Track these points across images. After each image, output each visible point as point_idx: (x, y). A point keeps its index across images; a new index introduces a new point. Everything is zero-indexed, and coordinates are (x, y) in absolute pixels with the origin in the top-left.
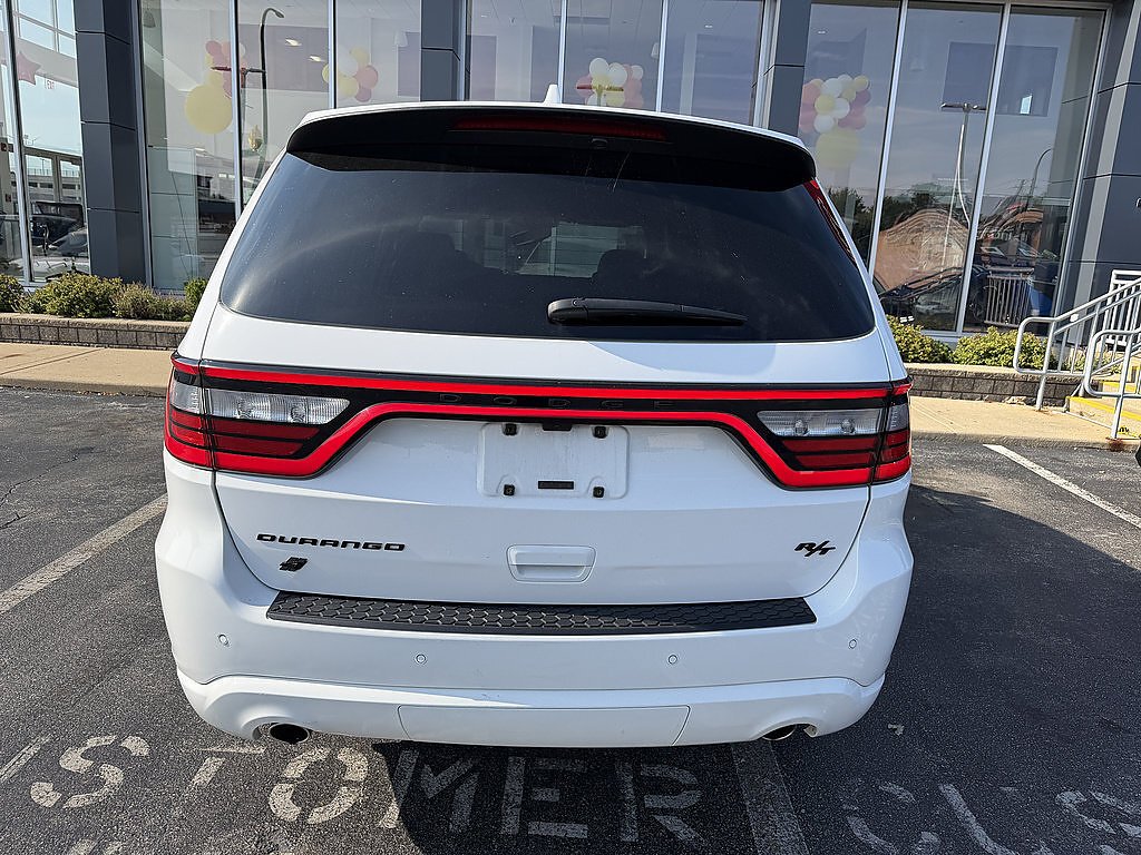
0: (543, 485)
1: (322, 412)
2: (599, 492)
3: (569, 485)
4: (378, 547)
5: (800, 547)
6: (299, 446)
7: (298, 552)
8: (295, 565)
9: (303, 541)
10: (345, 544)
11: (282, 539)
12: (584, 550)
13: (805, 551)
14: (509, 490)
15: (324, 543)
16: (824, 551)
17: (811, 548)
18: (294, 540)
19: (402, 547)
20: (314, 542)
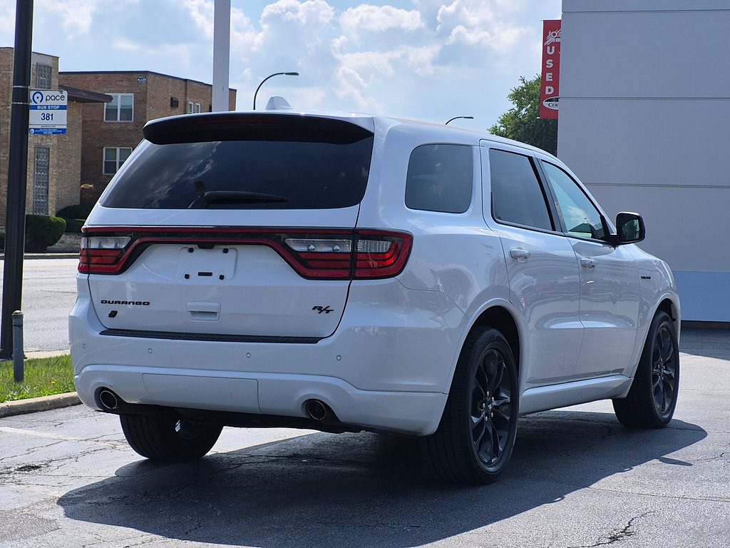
0: (200, 274)
1: (122, 243)
2: (222, 277)
3: (210, 274)
4: (140, 303)
5: (314, 308)
7: (114, 308)
8: (113, 314)
9: (116, 302)
10: (129, 303)
11: (109, 302)
12: (216, 304)
13: (316, 310)
14: (187, 277)
15: (123, 303)
16: (328, 312)
17: (320, 309)
18: (113, 302)
19: (148, 303)
20: (119, 303)
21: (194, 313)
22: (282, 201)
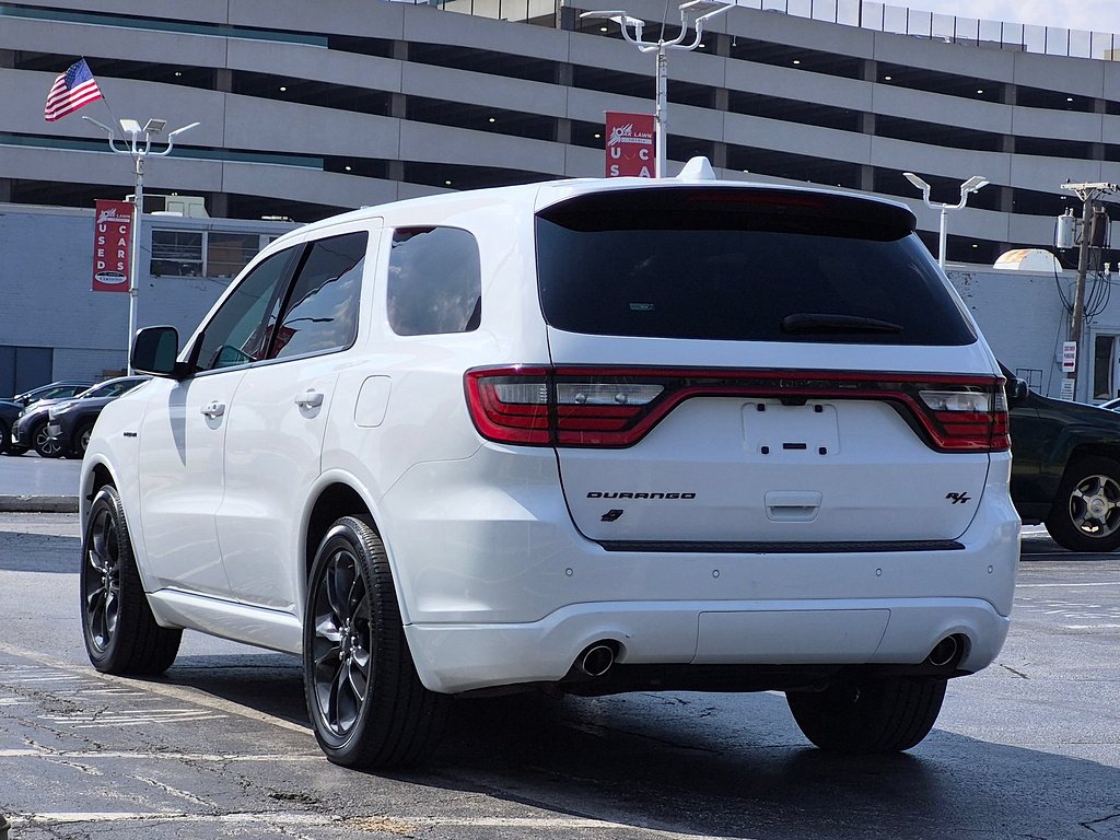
0: (786, 446)
1: (643, 396)
2: (823, 451)
3: (803, 446)
4: (676, 496)
6: (624, 421)
7: (616, 504)
8: (613, 515)
9: (622, 496)
10: (653, 496)
11: (606, 495)
12: (815, 495)
13: (951, 499)
14: (765, 450)
15: (638, 496)
16: (964, 500)
17: (955, 497)
18: (615, 495)
19: (693, 495)
20: (630, 496)
21: (776, 509)
22: (896, 331)
